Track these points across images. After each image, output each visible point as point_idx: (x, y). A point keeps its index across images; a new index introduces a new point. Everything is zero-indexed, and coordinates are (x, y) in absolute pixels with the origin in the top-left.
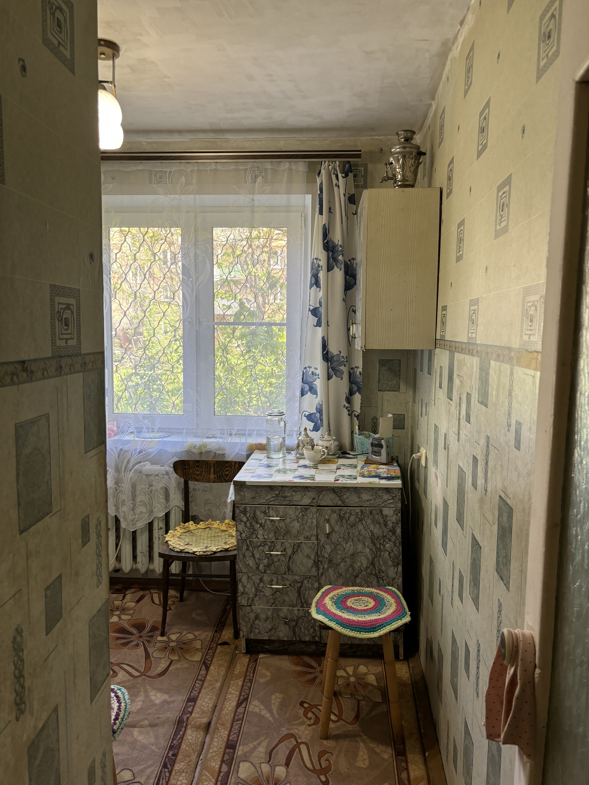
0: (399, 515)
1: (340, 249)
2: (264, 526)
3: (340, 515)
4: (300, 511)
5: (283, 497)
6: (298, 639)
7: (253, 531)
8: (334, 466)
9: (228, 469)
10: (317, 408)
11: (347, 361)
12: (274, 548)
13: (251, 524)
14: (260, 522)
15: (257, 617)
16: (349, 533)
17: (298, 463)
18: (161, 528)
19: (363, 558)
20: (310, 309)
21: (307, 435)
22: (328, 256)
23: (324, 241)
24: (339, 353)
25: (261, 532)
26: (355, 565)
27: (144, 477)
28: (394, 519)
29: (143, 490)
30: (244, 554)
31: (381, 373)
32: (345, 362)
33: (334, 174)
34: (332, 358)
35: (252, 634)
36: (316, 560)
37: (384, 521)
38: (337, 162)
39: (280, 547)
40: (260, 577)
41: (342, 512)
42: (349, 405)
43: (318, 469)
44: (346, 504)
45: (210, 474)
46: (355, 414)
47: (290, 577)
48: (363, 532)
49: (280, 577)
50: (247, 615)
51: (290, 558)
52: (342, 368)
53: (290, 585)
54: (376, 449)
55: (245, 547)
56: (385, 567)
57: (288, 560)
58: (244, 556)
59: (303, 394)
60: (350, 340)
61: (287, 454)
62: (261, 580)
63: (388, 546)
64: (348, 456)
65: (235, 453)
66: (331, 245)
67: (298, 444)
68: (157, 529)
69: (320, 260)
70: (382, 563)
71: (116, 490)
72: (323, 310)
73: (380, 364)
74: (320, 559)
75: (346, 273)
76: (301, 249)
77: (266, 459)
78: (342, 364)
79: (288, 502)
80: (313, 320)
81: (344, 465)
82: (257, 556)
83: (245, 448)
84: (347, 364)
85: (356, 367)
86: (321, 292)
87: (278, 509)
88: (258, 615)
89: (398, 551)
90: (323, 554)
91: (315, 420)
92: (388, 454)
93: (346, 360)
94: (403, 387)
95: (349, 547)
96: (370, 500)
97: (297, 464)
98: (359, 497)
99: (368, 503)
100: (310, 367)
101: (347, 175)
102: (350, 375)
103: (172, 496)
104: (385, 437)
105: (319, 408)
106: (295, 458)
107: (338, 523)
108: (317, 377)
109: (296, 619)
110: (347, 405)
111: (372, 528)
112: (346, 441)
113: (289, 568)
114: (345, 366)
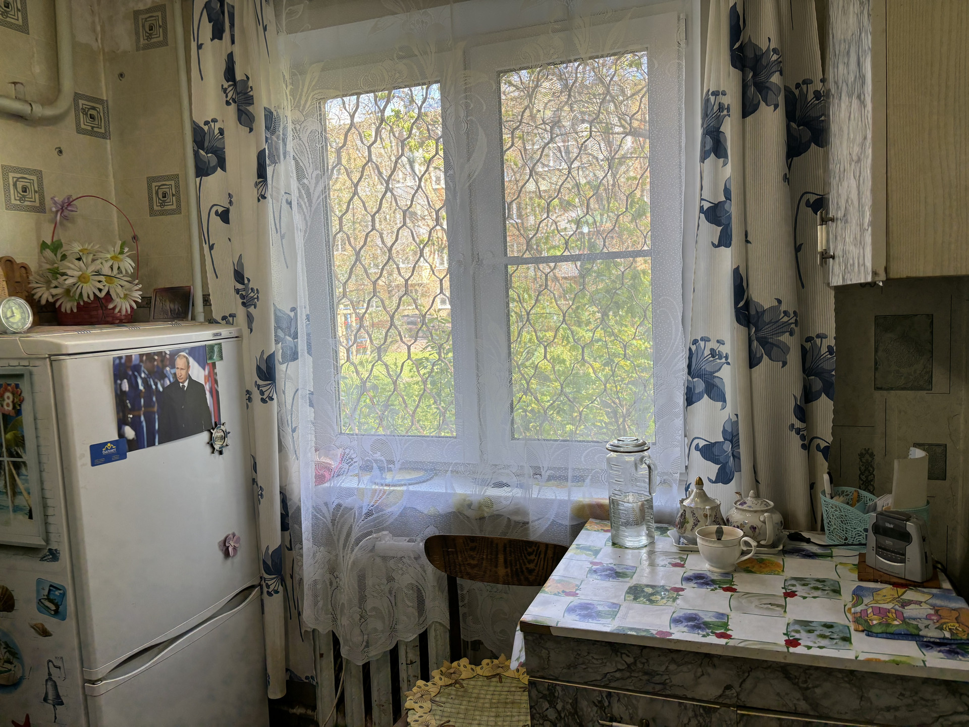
1: (775, 57)
4: (691, 714)
5: (646, 673)
8: (774, 585)
9: (532, 557)
10: (724, 431)
11: (796, 323)
17: (682, 566)
18: (412, 663)
20: (702, 207)
21: (703, 496)
22: (744, 80)
24: (776, 303)
27: (378, 560)
29: (377, 587)
31: (880, 349)
32: (793, 326)
34: (759, 318)
42: (804, 425)
43: (734, 590)
45: (496, 566)
46: (818, 446)
52: (785, 338)
54: (888, 542)
59: (690, 399)
60: (803, 273)
61: (657, 535)
64: (805, 546)
65: (549, 523)
66: (750, 54)
67: (683, 515)
68: (404, 663)
69: (724, 95)
71: (331, 584)
72: (734, 209)
73: (877, 325)
75: (790, 115)
76: (679, 77)
77: (609, 549)
78: (784, 329)
79: (658, 688)
80: (710, 233)
81: (803, 582)
83: (568, 511)
84: (797, 330)
85: (818, 336)
86: (729, 165)
87: (634, 702)
91: (722, 459)
92: (925, 557)
93: (793, 321)
94: (939, 377)
96: (896, 709)
97: (680, 571)
98: (861, 698)
100: (706, 339)
102: (804, 352)
103: (428, 604)
104: (913, 513)
105: (730, 430)
106: (675, 550)
108: (723, 360)
110: (798, 424)
112: (799, 505)
114: (791, 334)
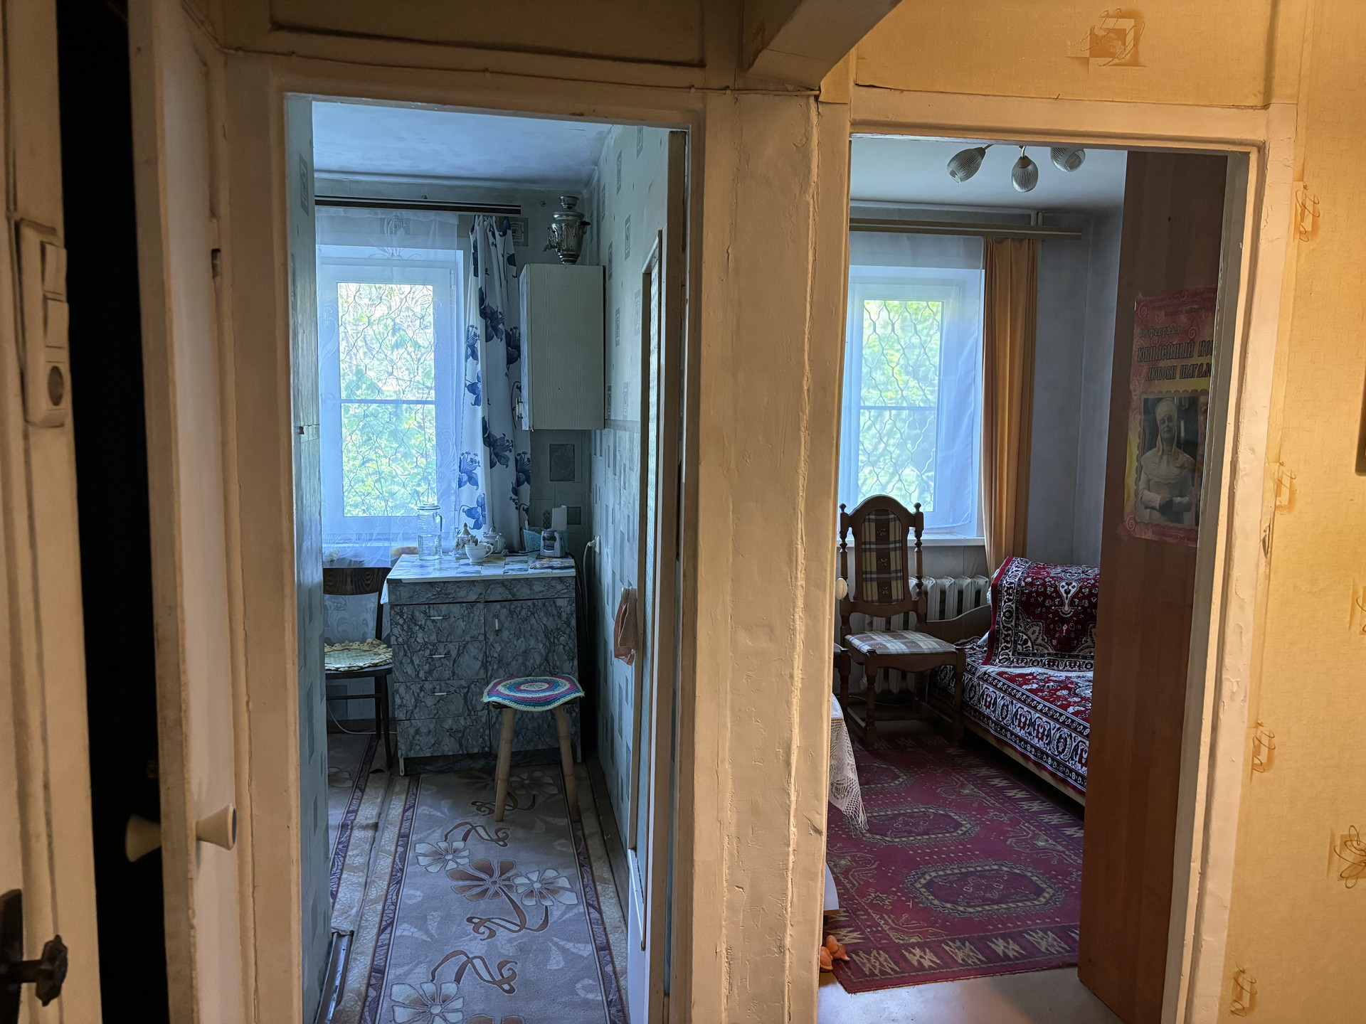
0: (574, 605)
1: (500, 316)
2: (424, 628)
3: (510, 610)
4: (465, 608)
5: (446, 594)
6: (465, 752)
7: (412, 634)
8: (501, 563)
9: (369, 577)
10: (478, 501)
11: (512, 446)
12: (436, 651)
13: (408, 627)
14: (420, 623)
15: (418, 732)
16: (520, 628)
17: (458, 562)
19: (536, 654)
20: (466, 384)
21: (467, 532)
22: (486, 324)
23: (480, 307)
24: (503, 436)
25: (420, 635)
26: (527, 663)
28: (568, 610)
30: (401, 661)
31: (552, 461)
33: (490, 231)
34: (495, 442)
35: (412, 751)
36: (484, 661)
37: (558, 612)
38: (494, 218)
39: (443, 650)
40: (419, 686)
41: (513, 607)
42: (517, 497)
43: (483, 565)
44: (517, 598)
45: (346, 584)
46: (523, 508)
47: (456, 683)
48: (536, 625)
49: (443, 685)
50: (406, 730)
51: (455, 661)
52: (507, 453)
53: (455, 691)
54: (549, 543)
55: (402, 654)
56: (560, 662)
57: (452, 663)
58: (401, 663)
59: (460, 485)
60: (516, 421)
61: (444, 556)
62: (422, 689)
63: (562, 639)
64: (517, 553)
65: (377, 559)
66: (488, 311)
67: (458, 543)
69: (476, 328)
70: (556, 658)
72: (481, 387)
73: (550, 449)
74: (489, 659)
75: (508, 344)
76: (451, 317)
77: (417, 561)
78: (507, 449)
79: (451, 600)
80: (470, 397)
81: (513, 561)
82: (416, 662)
83: (388, 553)
84: (513, 450)
85: (523, 453)
86: (480, 364)
87: (441, 608)
88: (418, 729)
89: (573, 644)
90: (492, 654)
91: (476, 516)
92: (562, 547)
94: (577, 475)
95: (521, 644)
96: (543, 591)
98: (531, 590)
99: (540, 595)
100: (468, 453)
101: (505, 234)
102: (517, 461)
104: (558, 529)
105: (480, 501)
106: (454, 558)
107: (509, 619)
108: (477, 464)
109: (462, 729)
110: (514, 497)
111: (545, 620)
112: (515, 537)
113: (454, 673)
114: (510, 452)
